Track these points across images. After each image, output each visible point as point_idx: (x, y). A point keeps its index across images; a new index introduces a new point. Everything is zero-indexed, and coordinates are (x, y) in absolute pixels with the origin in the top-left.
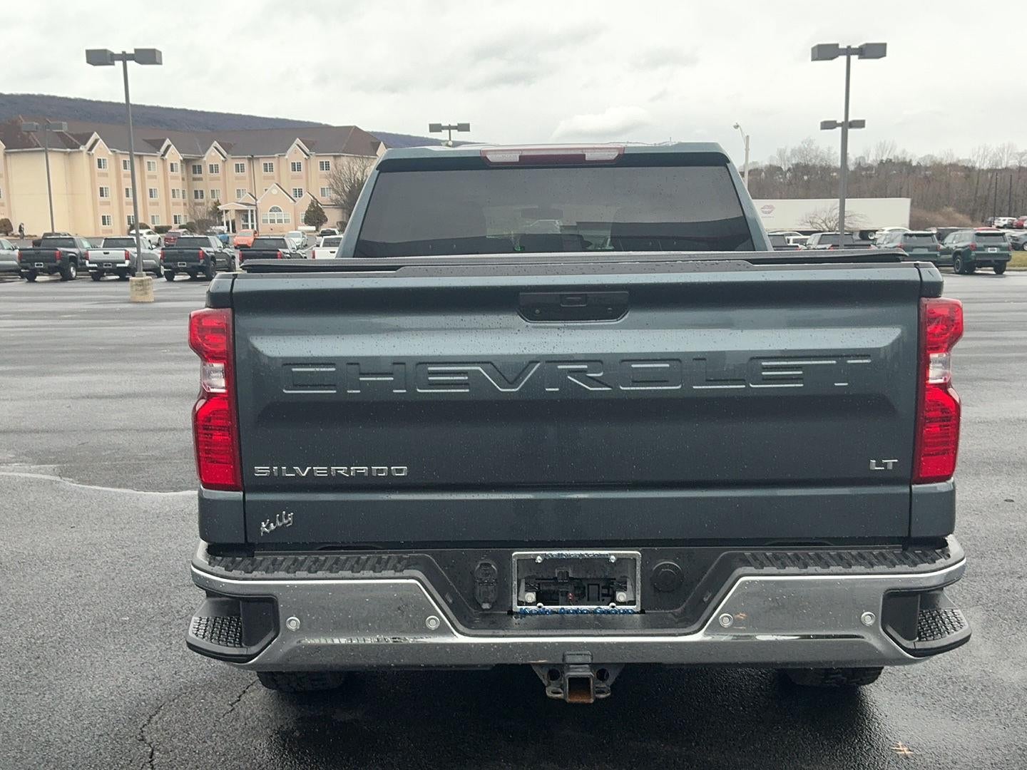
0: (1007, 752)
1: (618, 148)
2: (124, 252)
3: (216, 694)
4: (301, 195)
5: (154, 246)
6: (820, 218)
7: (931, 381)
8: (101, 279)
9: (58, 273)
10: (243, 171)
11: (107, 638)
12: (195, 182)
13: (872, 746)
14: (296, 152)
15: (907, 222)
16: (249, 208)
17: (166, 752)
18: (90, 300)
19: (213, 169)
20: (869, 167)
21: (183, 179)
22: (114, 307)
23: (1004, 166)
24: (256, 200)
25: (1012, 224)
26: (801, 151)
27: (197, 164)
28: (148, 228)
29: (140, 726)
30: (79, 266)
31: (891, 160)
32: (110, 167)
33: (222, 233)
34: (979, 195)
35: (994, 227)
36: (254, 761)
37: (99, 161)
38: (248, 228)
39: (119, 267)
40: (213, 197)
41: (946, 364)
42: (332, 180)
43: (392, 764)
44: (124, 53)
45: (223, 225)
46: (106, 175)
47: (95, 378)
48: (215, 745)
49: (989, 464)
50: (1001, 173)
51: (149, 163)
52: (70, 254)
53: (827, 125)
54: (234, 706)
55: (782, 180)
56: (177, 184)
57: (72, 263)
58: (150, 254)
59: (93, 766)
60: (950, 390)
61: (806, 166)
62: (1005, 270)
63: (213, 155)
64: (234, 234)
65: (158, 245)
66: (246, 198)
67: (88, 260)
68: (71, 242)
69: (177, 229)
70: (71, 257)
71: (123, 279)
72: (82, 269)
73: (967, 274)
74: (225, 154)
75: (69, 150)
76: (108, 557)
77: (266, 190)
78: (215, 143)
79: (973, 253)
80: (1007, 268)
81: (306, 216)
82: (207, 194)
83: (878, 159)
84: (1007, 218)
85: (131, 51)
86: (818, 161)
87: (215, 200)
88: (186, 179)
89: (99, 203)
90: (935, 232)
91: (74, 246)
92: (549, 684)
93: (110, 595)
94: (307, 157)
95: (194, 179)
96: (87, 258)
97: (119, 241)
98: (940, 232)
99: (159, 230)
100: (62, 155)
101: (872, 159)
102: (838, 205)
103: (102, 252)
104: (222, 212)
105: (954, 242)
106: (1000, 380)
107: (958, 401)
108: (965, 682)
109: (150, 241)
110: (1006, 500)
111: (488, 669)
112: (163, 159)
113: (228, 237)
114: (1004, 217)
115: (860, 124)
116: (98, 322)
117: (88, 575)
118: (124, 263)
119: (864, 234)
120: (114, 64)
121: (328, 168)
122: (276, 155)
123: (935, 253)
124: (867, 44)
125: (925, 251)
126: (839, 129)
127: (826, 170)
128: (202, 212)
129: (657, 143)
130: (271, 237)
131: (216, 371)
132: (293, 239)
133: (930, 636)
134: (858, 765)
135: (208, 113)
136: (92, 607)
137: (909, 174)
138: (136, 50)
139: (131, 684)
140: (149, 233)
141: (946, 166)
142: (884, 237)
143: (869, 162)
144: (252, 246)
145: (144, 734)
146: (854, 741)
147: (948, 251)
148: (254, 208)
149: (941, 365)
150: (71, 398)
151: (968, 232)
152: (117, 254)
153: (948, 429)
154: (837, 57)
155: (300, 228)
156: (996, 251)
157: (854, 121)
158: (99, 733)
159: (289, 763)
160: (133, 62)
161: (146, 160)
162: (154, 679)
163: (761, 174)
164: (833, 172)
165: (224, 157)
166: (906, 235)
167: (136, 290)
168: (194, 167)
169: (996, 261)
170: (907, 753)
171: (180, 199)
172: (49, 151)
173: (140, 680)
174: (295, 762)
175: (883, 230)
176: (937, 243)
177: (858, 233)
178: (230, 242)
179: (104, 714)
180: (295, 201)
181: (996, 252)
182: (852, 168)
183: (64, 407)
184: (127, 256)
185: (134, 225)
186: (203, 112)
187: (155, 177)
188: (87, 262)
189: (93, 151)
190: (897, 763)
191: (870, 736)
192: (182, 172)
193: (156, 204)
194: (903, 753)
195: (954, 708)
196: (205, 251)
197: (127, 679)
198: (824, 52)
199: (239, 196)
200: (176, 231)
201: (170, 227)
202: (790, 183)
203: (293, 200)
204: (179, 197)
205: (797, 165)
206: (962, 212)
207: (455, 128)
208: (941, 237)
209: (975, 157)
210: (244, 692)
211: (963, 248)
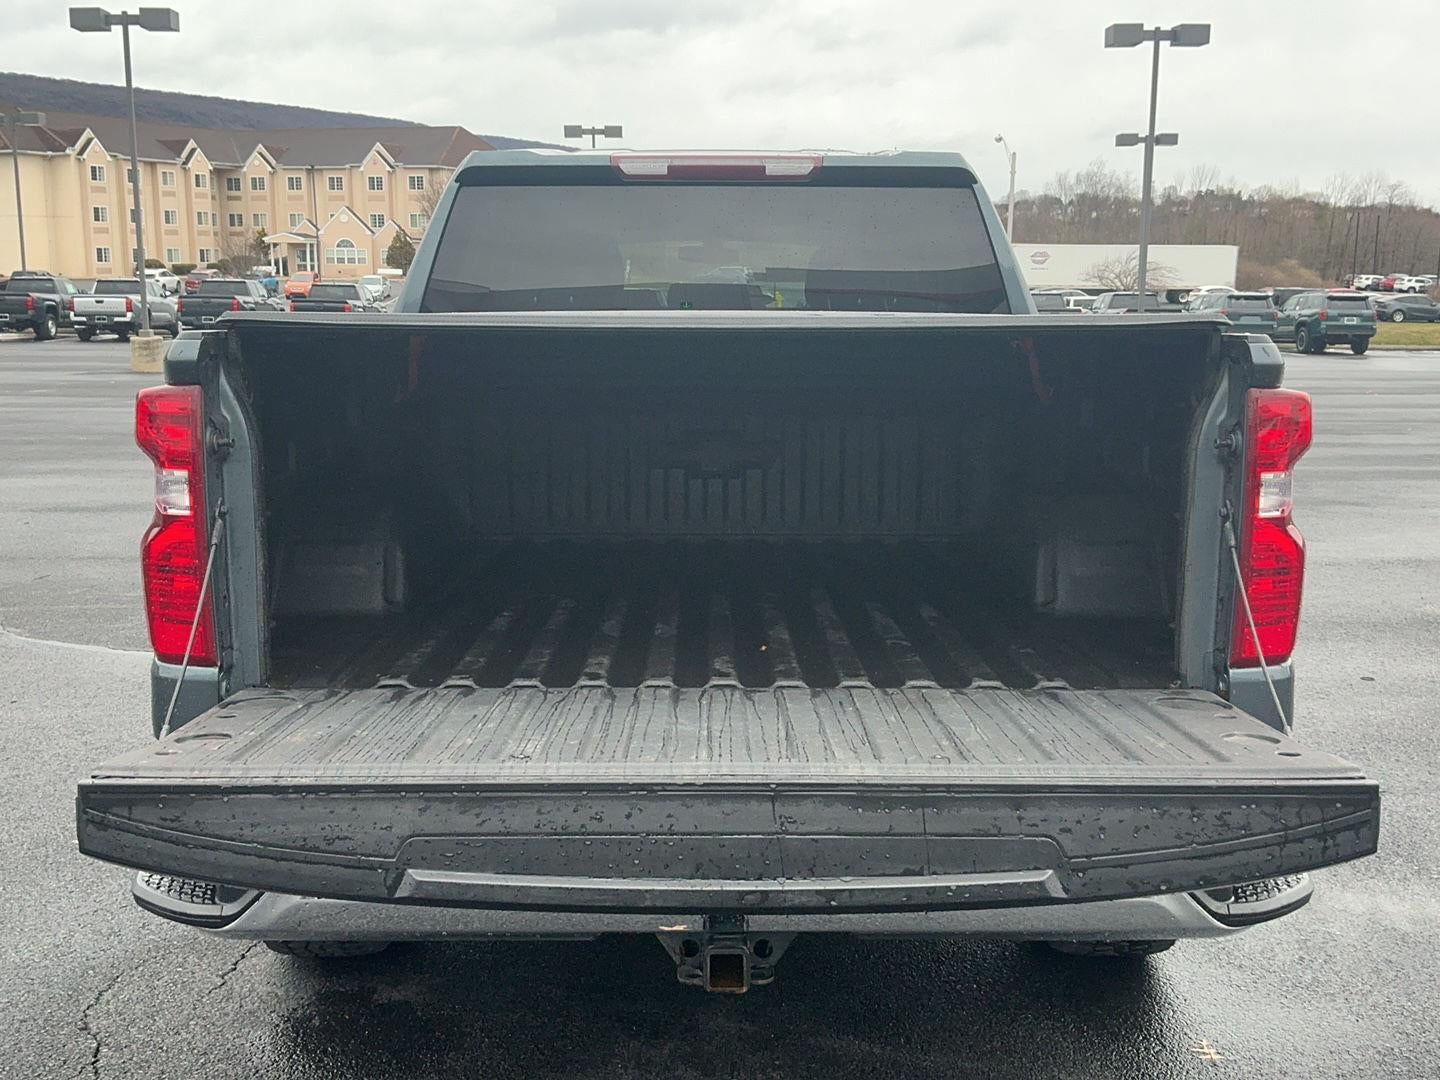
0: (1359, 1057)
1: (813, 158)
2: (125, 300)
3: (201, 959)
4: (382, 223)
5: (168, 293)
6: (1112, 271)
7: (1262, 515)
8: (93, 338)
9: (31, 330)
10: (299, 187)
11: (46, 870)
12: (230, 202)
13: (1164, 1047)
14: (375, 163)
15: (1232, 279)
16: (308, 241)
17: (119, 1048)
18: (71, 369)
19: (257, 184)
20: (1182, 200)
21: (213, 198)
22: (107, 379)
23: (1369, 203)
24: (318, 230)
25: (1378, 285)
26: (1090, 176)
27: (233, 176)
28: (162, 266)
29: (83, 1008)
30: (61, 320)
31: (1212, 192)
32: (109, 178)
33: (269, 275)
34: (1333, 242)
35: (1352, 288)
36: (249, 1064)
37: (94, 169)
38: (306, 270)
39: (116, 322)
40: (257, 224)
41: (1284, 488)
42: (426, 204)
43: (455, 1071)
44: (124, 13)
45: (270, 265)
46: (102, 190)
47: (69, 481)
48: (193, 1037)
49: (1341, 625)
50: (1365, 213)
51: (164, 173)
52: (48, 303)
53: (1125, 140)
54: (226, 977)
55: (1060, 217)
56: (205, 205)
57: (50, 315)
58: (162, 303)
59: (7, 1068)
60: (1290, 528)
61: (1096, 197)
62: (1366, 349)
63: (256, 164)
64: (287, 278)
65: (175, 292)
66: (303, 226)
67: (73, 310)
68: (49, 285)
69: (203, 269)
70: (49, 306)
71: (124, 339)
72: (64, 323)
73: (1313, 353)
74: (273, 162)
75: (50, 153)
76: (61, 748)
77: (332, 216)
78: (260, 147)
79: (1324, 325)
80: (1370, 346)
81: (389, 254)
82: (248, 220)
83: (1195, 190)
84: (1372, 277)
85: (134, 11)
86: (1112, 191)
87: (260, 228)
88: (217, 197)
89: (92, 230)
90: (1270, 294)
91: (53, 291)
92: (683, 963)
93: (59, 804)
94: (390, 169)
95: (230, 198)
96: (71, 308)
97: (118, 285)
98: (1278, 293)
99: (178, 270)
100: (41, 160)
101: (1185, 190)
102: (1138, 253)
103: (93, 300)
104: (269, 245)
105: (1298, 308)
106: (1357, 504)
107: (1301, 544)
108: (1301, 949)
109: (164, 286)
110: (1363, 679)
111: (590, 939)
112: (185, 169)
113: (277, 283)
114: (1368, 274)
115: (1171, 139)
116: (81, 400)
117: (29, 774)
118: (125, 316)
119: (1173, 296)
120: (109, 30)
121: (420, 186)
122: (347, 166)
123: (1270, 323)
124: (1182, 25)
125: (1257, 321)
126: (1142, 146)
127: (1123, 203)
128: (240, 246)
129: (872, 152)
130: (337, 284)
131: (177, 482)
132: (368, 286)
133: (1251, 895)
134: (1143, 1075)
135: (252, 103)
136: (29, 823)
137: (1237, 213)
138: (141, 10)
139: (76, 941)
140: (164, 274)
141: (1289, 202)
142: (1200, 300)
143: (1182, 194)
144: (310, 296)
145: (88, 1020)
146: (1138, 1037)
147: (1288, 320)
148: (314, 241)
149: (1276, 490)
150: (32, 510)
151: (1316, 294)
152: (114, 303)
153: (1285, 586)
154: (1141, 42)
155: (380, 271)
156: (1355, 321)
157: (1162, 135)
158: (21, 1018)
159: (300, 1068)
160: (138, 27)
161: (160, 169)
162: (110, 935)
163: (1032, 209)
164: (1131, 207)
165: (273, 168)
166: (1231, 297)
167: (140, 355)
168: (230, 180)
169: (1355, 336)
170: (1216, 1057)
171: (208, 226)
172: (19, 154)
173: (90, 936)
174: (310, 1066)
175: (1200, 290)
176: (1274, 309)
177: (1165, 294)
178: (280, 289)
179: (32, 987)
180: (372, 232)
181: (1355, 323)
182: (1158, 201)
183: (19, 523)
184: (130, 307)
185: (142, 262)
186: (244, 103)
187: (173, 194)
188: (72, 314)
189: (85, 156)
190: (1199, 1073)
191: (1161, 1031)
192: (212, 189)
193: (175, 233)
194: (1209, 1057)
195: (1285, 988)
196: (241, 301)
197: (71, 933)
198: (1124, 36)
199: (293, 224)
200: (203, 272)
201: (194, 267)
202: (1072, 223)
203: (370, 230)
204: (207, 224)
205: (1082, 197)
206: (1309, 266)
207: (601, 132)
208: (1279, 300)
209: (1330, 190)
210: (243, 956)
211: (1309, 316)
